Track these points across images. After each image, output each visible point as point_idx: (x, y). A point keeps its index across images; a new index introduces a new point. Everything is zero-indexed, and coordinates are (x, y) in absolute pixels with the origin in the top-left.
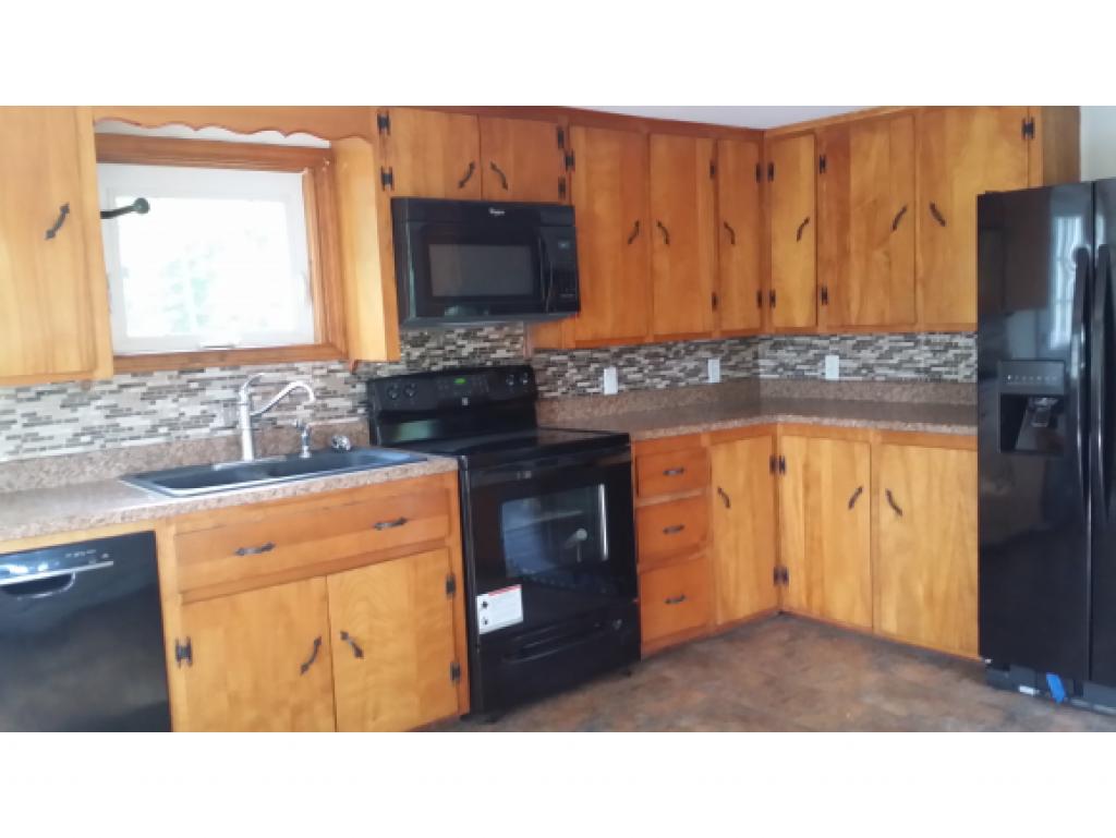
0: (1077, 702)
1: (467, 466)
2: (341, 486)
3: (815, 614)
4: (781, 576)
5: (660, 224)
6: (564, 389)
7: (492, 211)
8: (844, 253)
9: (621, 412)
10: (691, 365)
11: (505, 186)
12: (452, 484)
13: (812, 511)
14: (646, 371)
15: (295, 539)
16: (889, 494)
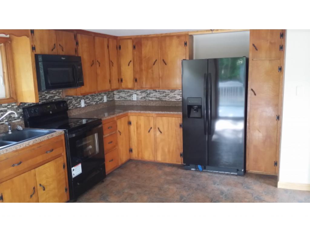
0: (204, 170)
1: (67, 132)
2: (37, 142)
3: (140, 159)
4: (131, 151)
5: (98, 61)
6: (72, 106)
7: (62, 58)
8: (141, 70)
9: (86, 112)
10: (100, 98)
11: (63, 50)
12: (63, 138)
13: (139, 134)
14: (91, 100)
15: (26, 159)
16: (158, 128)
